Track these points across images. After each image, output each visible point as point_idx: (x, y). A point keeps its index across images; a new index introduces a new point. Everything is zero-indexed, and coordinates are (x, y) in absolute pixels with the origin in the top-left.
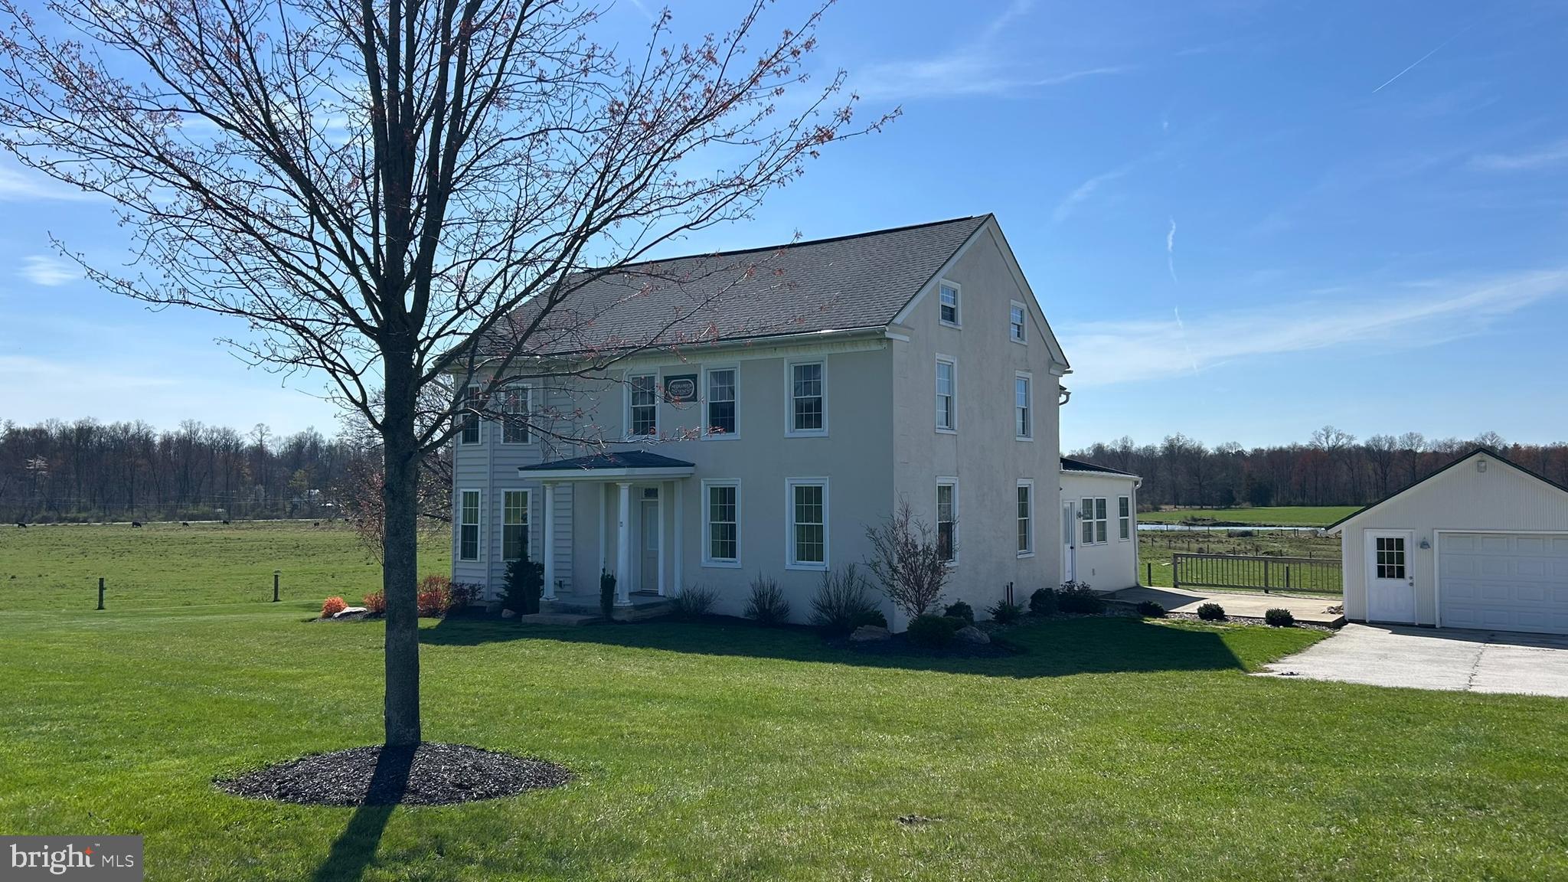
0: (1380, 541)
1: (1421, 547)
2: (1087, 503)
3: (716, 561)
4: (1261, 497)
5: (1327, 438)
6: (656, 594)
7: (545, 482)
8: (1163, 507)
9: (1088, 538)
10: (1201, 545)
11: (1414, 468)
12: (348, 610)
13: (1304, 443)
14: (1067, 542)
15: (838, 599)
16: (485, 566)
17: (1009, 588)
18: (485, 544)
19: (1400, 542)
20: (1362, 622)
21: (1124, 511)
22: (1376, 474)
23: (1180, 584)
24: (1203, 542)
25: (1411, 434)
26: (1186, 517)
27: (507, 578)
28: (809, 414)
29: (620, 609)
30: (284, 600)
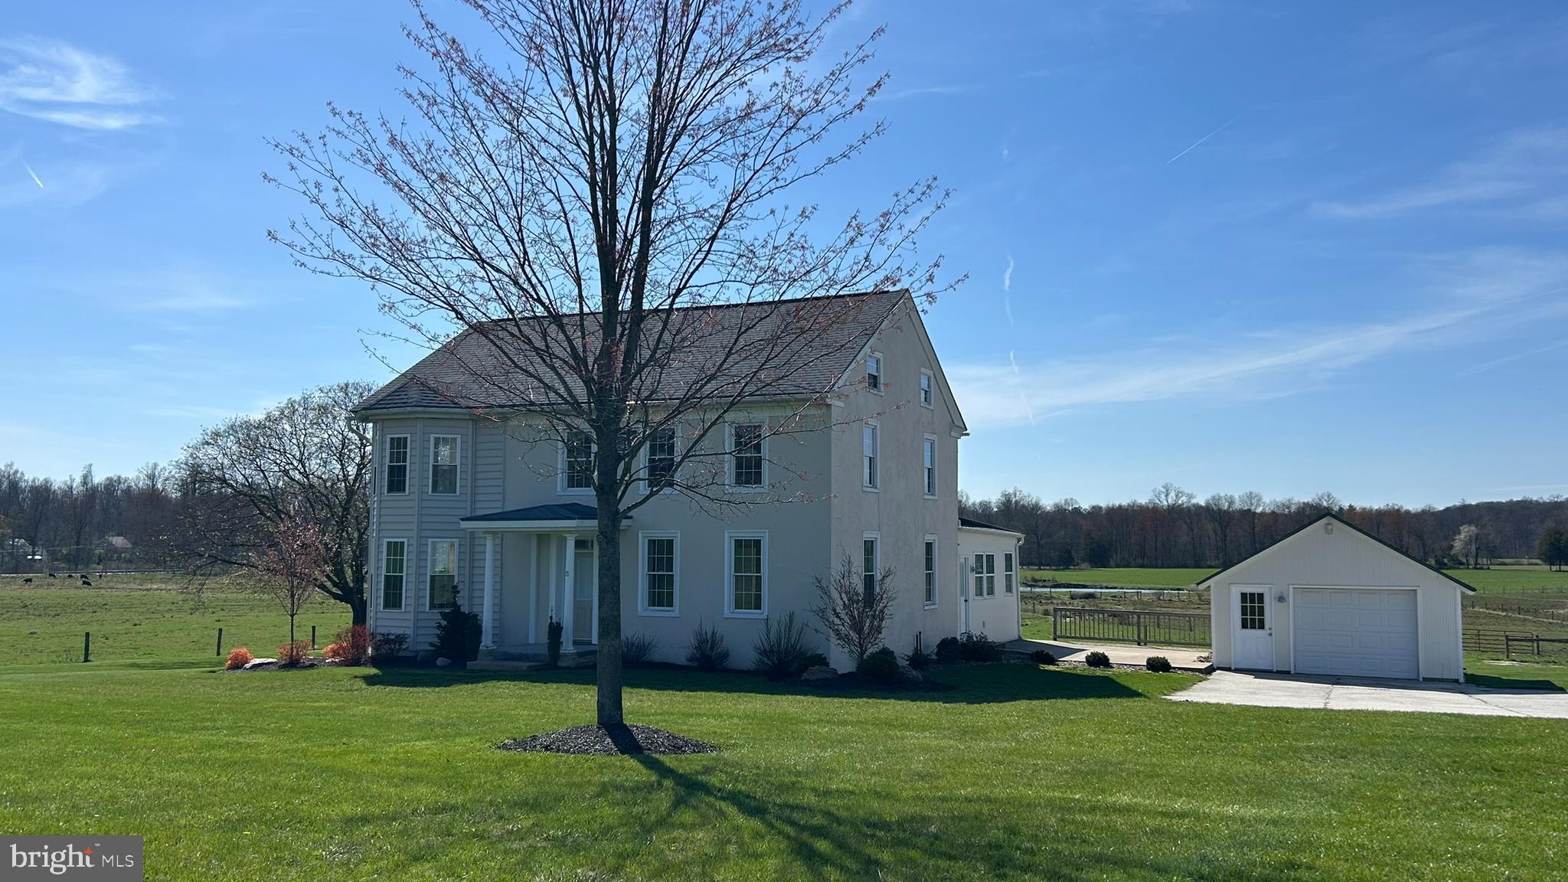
0: (1244, 596)
1: (1279, 601)
2: (979, 558)
3: (653, 610)
4: (1100, 557)
5: (1167, 496)
6: (590, 643)
7: (485, 533)
9: (979, 593)
10: (1046, 607)
11: (1253, 529)
12: (257, 661)
13: (1143, 500)
14: (962, 595)
15: (779, 644)
16: (411, 616)
17: (918, 637)
18: (411, 594)
19: (1261, 596)
20: (1229, 669)
21: (1009, 567)
22: (1216, 534)
23: (1059, 637)
24: (1047, 604)
25: (1251, 493)
26: (1025, 578)
27: (439, 627)
28: (749, 471)
29: (565, 655)
30: (95, 662)
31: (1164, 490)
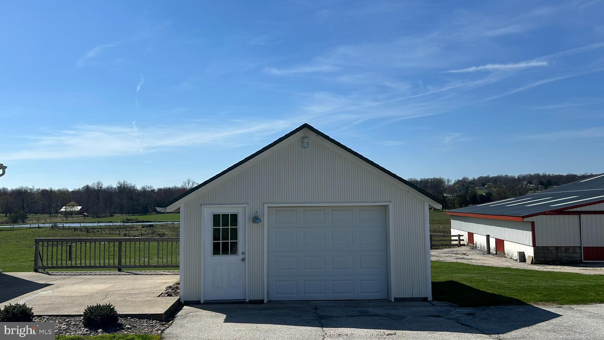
0: (216, 218)
1: (253, 222)
5: (189, 184)
8: (115, 215)
19: (234, 217)
20: (196, 305)
23: (40, 268)
31: (187, 182)
